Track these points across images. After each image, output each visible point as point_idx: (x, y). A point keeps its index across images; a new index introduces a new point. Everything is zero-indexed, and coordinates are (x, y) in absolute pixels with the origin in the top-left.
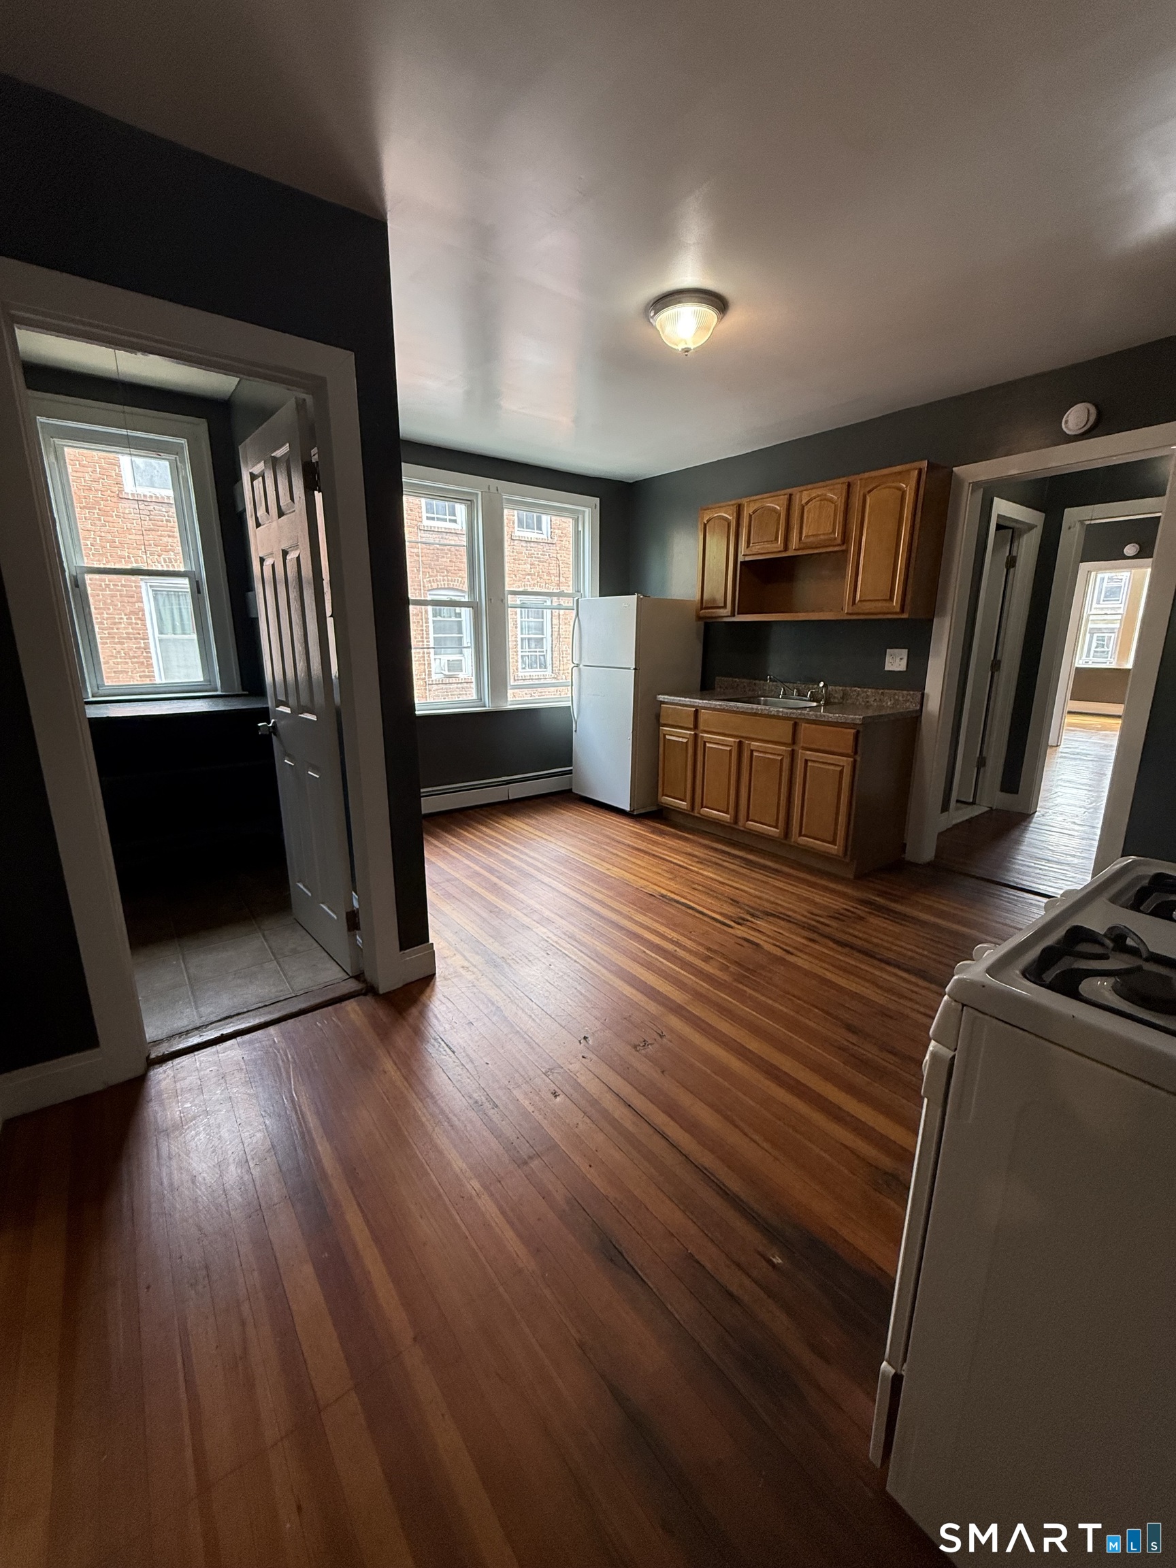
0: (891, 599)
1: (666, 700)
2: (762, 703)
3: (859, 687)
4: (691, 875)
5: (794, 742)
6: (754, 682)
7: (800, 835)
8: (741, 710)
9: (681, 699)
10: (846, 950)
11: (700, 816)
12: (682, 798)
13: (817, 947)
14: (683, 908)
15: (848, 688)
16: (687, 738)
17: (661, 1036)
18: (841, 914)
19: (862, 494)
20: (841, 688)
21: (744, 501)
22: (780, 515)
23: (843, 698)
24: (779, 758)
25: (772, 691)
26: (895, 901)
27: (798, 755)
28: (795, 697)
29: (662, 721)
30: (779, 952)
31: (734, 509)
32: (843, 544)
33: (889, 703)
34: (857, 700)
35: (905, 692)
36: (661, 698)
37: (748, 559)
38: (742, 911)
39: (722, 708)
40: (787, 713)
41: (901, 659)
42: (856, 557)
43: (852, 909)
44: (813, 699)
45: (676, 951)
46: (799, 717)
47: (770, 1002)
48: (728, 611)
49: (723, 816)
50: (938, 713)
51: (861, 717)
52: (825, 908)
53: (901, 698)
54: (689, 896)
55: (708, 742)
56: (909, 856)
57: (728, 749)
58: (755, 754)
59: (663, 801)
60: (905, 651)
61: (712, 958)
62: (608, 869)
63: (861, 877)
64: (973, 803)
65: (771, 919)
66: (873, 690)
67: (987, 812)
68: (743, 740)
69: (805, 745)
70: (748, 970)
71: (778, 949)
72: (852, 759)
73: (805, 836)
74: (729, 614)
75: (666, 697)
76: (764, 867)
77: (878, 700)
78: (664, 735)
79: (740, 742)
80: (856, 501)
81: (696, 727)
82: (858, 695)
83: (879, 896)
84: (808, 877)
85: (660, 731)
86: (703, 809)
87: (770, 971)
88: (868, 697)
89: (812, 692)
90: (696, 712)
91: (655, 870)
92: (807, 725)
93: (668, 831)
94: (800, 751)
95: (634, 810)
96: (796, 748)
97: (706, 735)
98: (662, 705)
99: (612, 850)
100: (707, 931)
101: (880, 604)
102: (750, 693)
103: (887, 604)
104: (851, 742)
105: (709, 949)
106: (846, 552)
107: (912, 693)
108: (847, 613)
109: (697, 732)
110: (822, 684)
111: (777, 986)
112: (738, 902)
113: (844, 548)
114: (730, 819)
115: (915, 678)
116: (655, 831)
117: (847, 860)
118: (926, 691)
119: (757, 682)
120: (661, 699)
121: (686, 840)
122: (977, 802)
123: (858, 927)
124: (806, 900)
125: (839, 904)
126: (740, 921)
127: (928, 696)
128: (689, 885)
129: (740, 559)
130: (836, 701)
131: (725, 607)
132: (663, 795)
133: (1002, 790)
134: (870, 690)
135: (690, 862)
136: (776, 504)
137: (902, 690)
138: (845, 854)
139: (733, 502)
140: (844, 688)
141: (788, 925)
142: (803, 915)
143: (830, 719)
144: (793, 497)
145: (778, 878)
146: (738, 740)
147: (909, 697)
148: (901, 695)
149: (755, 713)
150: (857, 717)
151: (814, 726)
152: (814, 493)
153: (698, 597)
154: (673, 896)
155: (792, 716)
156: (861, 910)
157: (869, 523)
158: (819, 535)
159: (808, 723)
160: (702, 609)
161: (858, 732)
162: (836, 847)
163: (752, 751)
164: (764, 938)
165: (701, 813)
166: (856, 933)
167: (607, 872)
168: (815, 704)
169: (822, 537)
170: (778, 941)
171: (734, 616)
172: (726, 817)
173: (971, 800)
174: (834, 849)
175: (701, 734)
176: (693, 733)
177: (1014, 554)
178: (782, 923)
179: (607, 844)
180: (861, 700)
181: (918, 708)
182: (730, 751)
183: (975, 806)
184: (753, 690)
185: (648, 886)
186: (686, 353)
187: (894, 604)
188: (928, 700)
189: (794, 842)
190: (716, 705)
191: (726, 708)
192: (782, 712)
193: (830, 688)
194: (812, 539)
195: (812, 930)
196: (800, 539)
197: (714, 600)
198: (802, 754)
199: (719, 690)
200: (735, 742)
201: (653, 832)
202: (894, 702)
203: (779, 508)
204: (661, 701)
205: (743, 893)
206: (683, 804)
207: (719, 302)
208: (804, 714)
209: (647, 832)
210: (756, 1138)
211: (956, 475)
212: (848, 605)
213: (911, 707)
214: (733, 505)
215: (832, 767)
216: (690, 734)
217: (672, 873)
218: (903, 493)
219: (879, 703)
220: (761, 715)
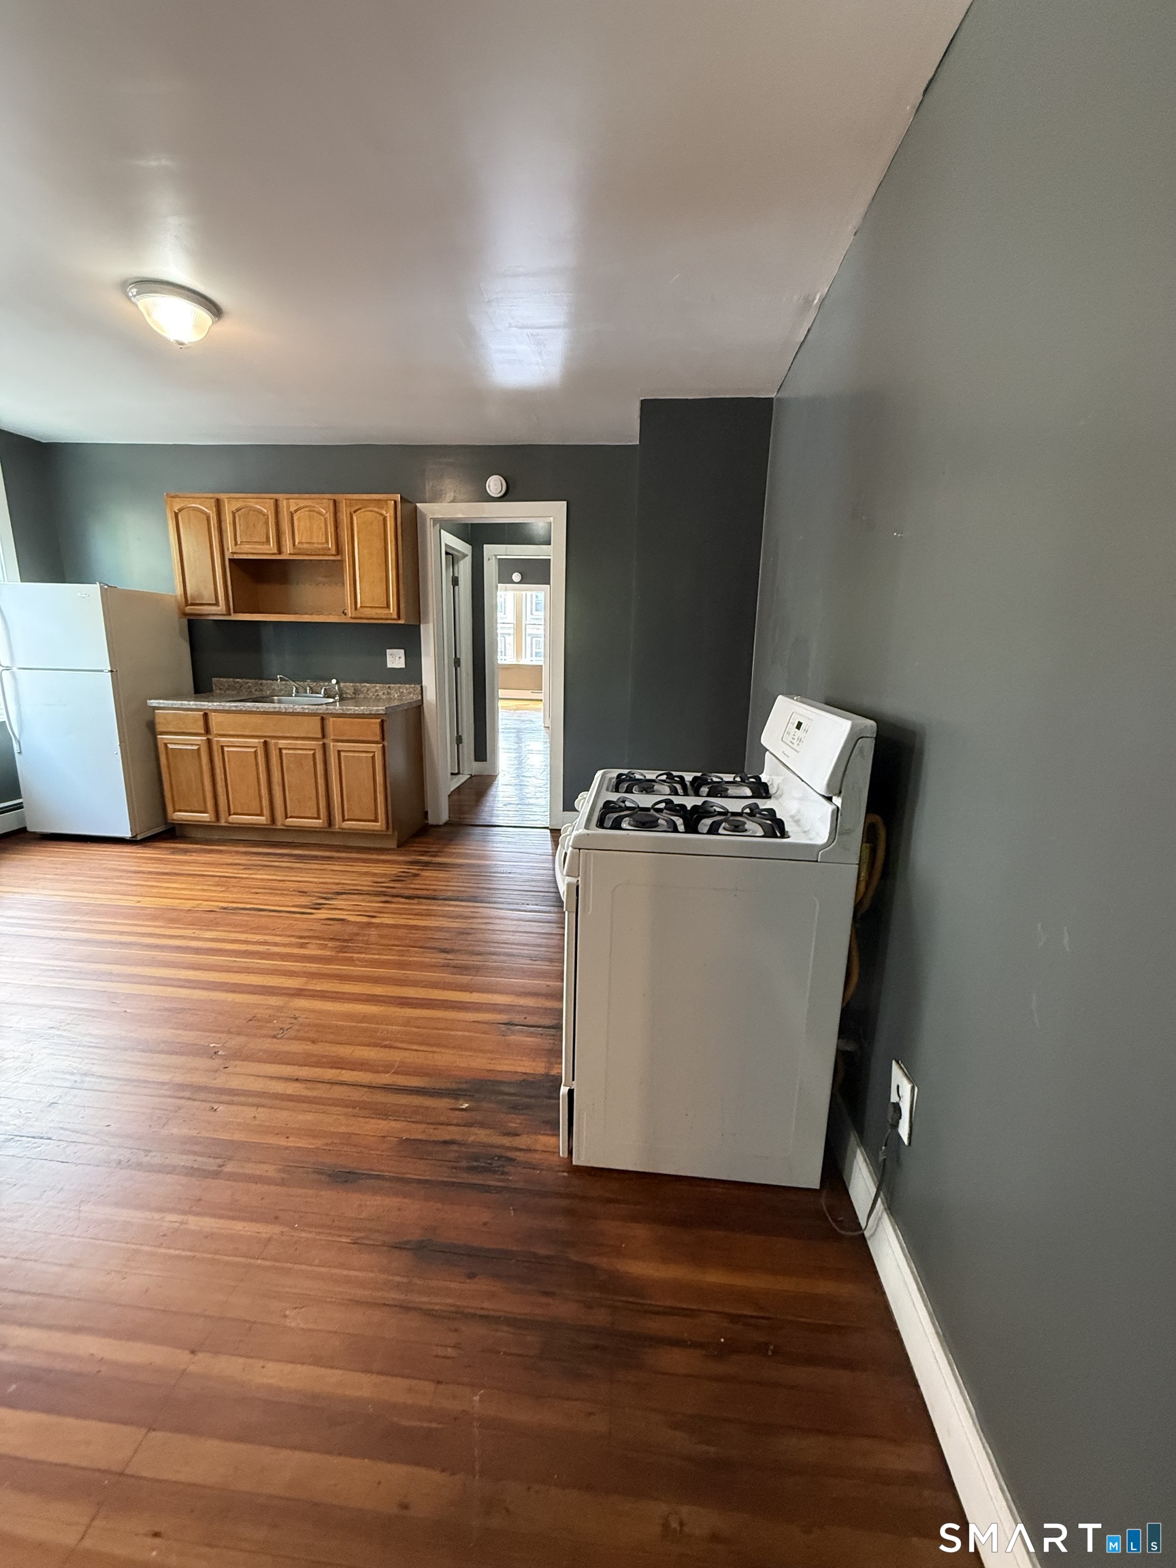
0: (388, 606)
1: (162, 705)
2: (276, 701)
3: (368, 683)
4: (244, 882)
5: (324, 736)
6: (261, 682)
7: (344, 820)
8: (262, 710)
9: (184, 702)
10: (416, 901)
11: (227, 825)
12: (203, 809)
13: (393, 906)
14: (254, 912)
15: (358, 684)
16: (197, 745)
17: (296, 1018)
18: (399, 877)
19: (348, 512)
20: (351, 684)
21: (222, 496)
22: (268, 518)
23: (354, 693)
24: (312, 752)
25: (281, 690)
26: (435, 856)
27: (330, 748)
28: (308, 694)
29: (159, 728)
30: (365, 919)
31: (213, 502)
32: (338, 554)
33: (396, 696)
34: (368, 694)
35: (407, 686)
36: (153, 703)
37: (236, 557)
38: (314, 898)
39: (239, 709)
40: (313, 710)
41: (400, 658)
42: (351, 568)
43: (407, 870)
44: (327, 696)
45: (268, 949)
46: (326, 712)
47: (376, 957)
48: (222, 607)
49: (257, 819)
50: (435, 702)
51: (384, 708)
52: (384, 875)
53: (405, 691)
54: (255, 901)
55: (226, 746)
56: (431, 821)
57: (253, 750)
58: (284, 752)
59: (175, 818)
60: (403, 651)
61: (308, 943)
62: (138, 902)
63: (403, 844)
64: (458, 773)
65: (344, 896)
66: (381, 685)
67: (468, 779)
68: (268, 739)
69: (336, 738)
70: (345, 941)
71: (363, 917)
72: (381, 745)
73: (348, 820)
74: (225, 613)
75: (161, 701)
76: (315, 858)
77: (386, 693)
78: (166, 745)
79: (265, 742)
80: (344, 518)
81: (207, 730)
82: (368, 690)
83: (422, 855)
84: (360, 856)
85: (159, 741)
86: (231, 816)
87: (364, 935)
88: (377, 691)
89: (325, 689)
90: (206, 716)
91: (198, 887)
92: (334, 719)
93: (193, 848)
94: (332, 744)
95: (136, 835)
96: (326, 741)
97: (222, 739)
98: (156, 711)
99: (130, 882)
100: (290, 924)
101: (379, 611)
102: (257, 693)
103: (386, 611)
104: (378, 730)
105: (301, 937)
106: (342, 561)
107: (413, 686)
108: (351, 618)
109: (209, 737)
110: (334, 681)
111: (376, 944)
112: (306, 892)
113: (338, 558)
114: (267, 821)
115: (412, 673)
116: (175, 851)
117: (390, 833)
118: (423, 684)
119: (264, 682)
120: (154, 705)
121: (220, 852)
122: (461, 771)
123: (418, 882)
124: (366, 874)
125: (395, 870)
126: (317, 907)
127: (426, 688)
128: (248, 892)
129: (228, 556)
130: (349, 696)
131: (217, 604)
132: (175, 811)
133: (476, 760)
134: (378, 685)
135: (235, 871)
136: (264, 506)
137: (406, 684)
138: (388, 828)
139: (211, 495)
140: (354, 684)
141: (361, 897)
142: (369, 886)
143: (356, 712)
144: (280, 503)
145: (333, 863)
146: (263, 740)
147: (411, 689)
148: (405, 688)
149: (278, 711)
150: (380, 708)
151: (342, 719)
152: (302, 503)
153: (179, 591)
154: (235, 905)
155: (318, 711)
156: (414, 870)
157: (359, 539)
158: (313, 543)
159: (335, 717)
160: (187, 605)
161: (382, 721)
162: (379, 824)
163: (280, 749)
164: (346, 913)
165: (230, 821)
166: (417, 886)
167: (138, 905)
168: (331, 700)
169: (316, 545)
170: (359, 911)
171: (230, 614)
172: (262, 820)
173: (457, 772)
174: (379, 825)
175: (215, 739)
176: (205, 738)
177: (456, 575)
178: (356, 897)
179: (118, 877)
180: (371, 694)
181: (420, 698)
182: (255, 752)
183: (460, 775)
184: (261, 690)
185: (200, 904)
186: (181, 346)
187: (392, 611)
188: (426, 691)
189: (339, 828)
190: (230, 706)
191: (244, 709)
192: (308, 708)
193: (342, 684)
194: (306, 546)
195: (386, 895)
196: (294, 545)
197: (200, 596)
198: (333, 747)
199: (218, 692)
200: (259, 742)
201: (173, 853)
202: (401, 694)
203: (265, 511)
204: (154, 707)
205: (309, 884)
206: (205, 817)
207: (215, 310)
208: (330, 710)
209: (168, 854)
210: (415, 1047)
211: (421, 512)
212: (351, 609)
213: (414, 697)
214: (211, 498)
215: (364, 755)
216: (201, 740)
217: (222, 886)
218: (385, 519)
219: (388, 696)
220: (286, 714)
